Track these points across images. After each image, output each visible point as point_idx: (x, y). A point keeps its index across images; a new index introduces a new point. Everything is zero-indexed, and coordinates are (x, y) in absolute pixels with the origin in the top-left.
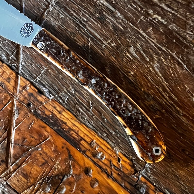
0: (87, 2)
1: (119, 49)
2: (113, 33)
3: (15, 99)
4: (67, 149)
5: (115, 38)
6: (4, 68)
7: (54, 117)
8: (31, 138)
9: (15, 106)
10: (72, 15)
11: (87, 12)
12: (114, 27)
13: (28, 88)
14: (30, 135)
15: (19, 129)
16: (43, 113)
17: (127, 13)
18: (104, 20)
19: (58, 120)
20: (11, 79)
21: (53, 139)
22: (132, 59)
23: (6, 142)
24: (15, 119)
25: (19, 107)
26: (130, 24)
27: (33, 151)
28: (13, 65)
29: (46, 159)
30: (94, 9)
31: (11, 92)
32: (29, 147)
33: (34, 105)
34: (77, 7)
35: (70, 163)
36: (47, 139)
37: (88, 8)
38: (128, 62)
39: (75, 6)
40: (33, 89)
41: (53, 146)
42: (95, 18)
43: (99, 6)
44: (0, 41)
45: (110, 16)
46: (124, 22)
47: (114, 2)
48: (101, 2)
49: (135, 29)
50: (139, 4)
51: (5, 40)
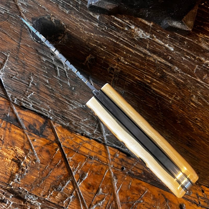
0: (147, 64)
1: (184, 101)
2: (176, 88)
3: (110, 168)
4: (163, 195)
5: (179, 92)
6: (93, 144)
7: (146, 173)
8: (133, 195)
9: (111, 173)
10: (136, 81)
11: (149, 74)
12: (175, 82)
13: (118, 155)
14: (131, 193)
15: (121, 191)
16: (136, 173)
17: (184, 66)
18: (166, 78)
19: (149, 175)
20: (102, 151)
21: (150, 191)
22: (196, 107)
23: (114, 203)
24: (116, 184)
25: (116, 173)
26: (189, 75)
27: (137, 204)
28: (99, 138)
29: (149, 207)
31: (106, 162)
32: (133, 202)
33: (127, 168)
34: (139, 72)
35: (168, 205)
36: (145, 192)
37: (149, 70)
38: (194, 110)
39: (138, 71)
40: (122, 155)
41: (152, 195)
42: (158, 78)
43: (158, 65)
44: (81, 120)
45: (170, 72)
46: (183, 75)
47: (170, 58)
48: (159, 60)
49: (193, 79)
50: (192, 54)
51: (85, 118)
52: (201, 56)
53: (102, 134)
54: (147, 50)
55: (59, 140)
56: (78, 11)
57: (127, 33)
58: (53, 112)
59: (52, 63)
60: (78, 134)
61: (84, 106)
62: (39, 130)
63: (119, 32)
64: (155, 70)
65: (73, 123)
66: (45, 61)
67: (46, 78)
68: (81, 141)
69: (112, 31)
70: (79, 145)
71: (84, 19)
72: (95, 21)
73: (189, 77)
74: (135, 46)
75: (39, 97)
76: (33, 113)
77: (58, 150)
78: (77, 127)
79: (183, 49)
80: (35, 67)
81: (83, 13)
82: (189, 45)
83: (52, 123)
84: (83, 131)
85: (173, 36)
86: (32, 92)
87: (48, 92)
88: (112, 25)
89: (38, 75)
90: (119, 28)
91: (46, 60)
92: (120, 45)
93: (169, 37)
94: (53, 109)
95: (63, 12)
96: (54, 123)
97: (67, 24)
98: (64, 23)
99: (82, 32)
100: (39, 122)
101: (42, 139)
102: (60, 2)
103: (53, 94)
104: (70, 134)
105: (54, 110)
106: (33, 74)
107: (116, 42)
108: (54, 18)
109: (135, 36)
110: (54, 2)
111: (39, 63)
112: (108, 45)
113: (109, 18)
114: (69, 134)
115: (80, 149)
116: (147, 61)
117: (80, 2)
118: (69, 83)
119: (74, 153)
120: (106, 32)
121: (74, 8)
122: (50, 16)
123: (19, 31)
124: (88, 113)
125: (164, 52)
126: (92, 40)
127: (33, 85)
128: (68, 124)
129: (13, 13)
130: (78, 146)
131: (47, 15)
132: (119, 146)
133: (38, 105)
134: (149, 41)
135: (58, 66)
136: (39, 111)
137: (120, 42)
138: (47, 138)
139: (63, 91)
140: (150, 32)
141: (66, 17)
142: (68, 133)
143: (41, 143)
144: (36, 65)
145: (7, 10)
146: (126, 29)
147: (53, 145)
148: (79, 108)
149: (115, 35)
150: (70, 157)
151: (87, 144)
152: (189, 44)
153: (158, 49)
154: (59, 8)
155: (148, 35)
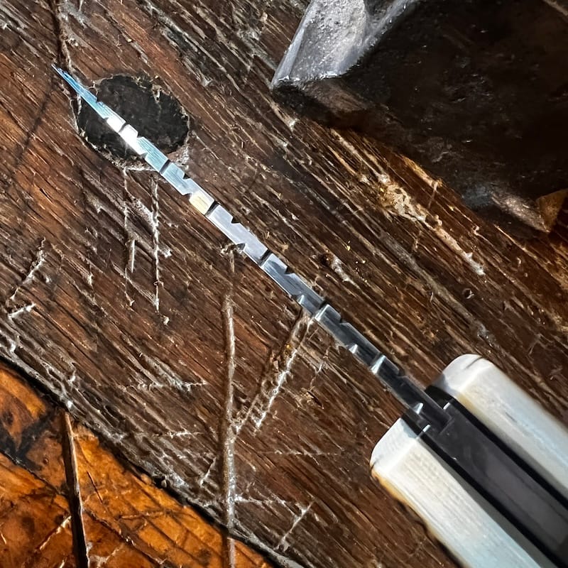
0: (404, 299)
6: (188, 523)
11: (407, 329)
17: (505, 327)
18: (450, 351)
20: (212, 553)
26: (513, 358)
28: (210, 507)
30: (423, 319)
34: (379, 315)
37: (408, 317)
39: (375, 311)
42: (428, 347)
43: (435, 309)
44: (167, 431)
45: (464, 337)
46: (498, 354)
47: (471, 295)
48: (439, 293)
49: (523, 372)
50: (530, 296)
51: (182, 427)
52: (553, 310)
53: (224, 493)
54: (411, 255)
55: (78, 488)
56: (238, 88)
57: (366, 193)
58: (83, 386)
59: (120, 223)
60: (145, 478)
61: (188, 385)
62: (18, 440)
63: (343, 183)
64: (424, 322)
65: (139, 437)
66: (99, 211)
67: (87, 267)
68: (152, 505)
69: (324, 175)
70: (140, 518)
71: (251, 118)
72: (282, 131)
73: (512, 364)
74: (379, 235)
75: (47, 325)
76: (14, 376)
77: (64, 525)
78: (147, 453)
79: (510, 276)
80: (61, 221)
81: (250, 100)
82: (527, 271)
83: (69, 423)
84: (163, 472)
85: (490, 235)
86: (29, 303)
87: (82, 316)
88: (327, 157)
89: (65, 250)
90: (346, 170)
91: (104, 210)
92: (339, 221)
93: (477, 234)
94: (86, 375)
95: (193, 78)
96: (76, 423)
97: (195, 117)
98: (187, 111)
99: (234, 155)
100: (26, 408)
101: (20, 473)
102: (191, 49)
103: (95, 326)
104: (119, 475)
105: (87, 379)
106: (48, 244)
107: (328, 208)
108: (160, 87)
109: (385, 205)
110: (174, 43)
111: (77, 214)
112: (303, 211)
113: (324, 133)
114: (118, 473)
115: (142, 534)
116: (405, 289)
117: (251, 63)
118: (158, 300)
119: (117, 542)
120: (308, 173)
121: (229, 76)
122: (149, 79)
123: (41, 96)
124: (193, 414)
125: (456, 274)
126: (260, 184)
127: (38, 281)
128: (122, 437)
129: (35, 37)
130: (135, 523)
131: (140, 74)
132: (269, 545)
133: (36, 352)
134: (421, 232)
135: (136, 236)
136: (36, 373)
137: (340, 212)
138: (38, 474)
139: (133, 322)
140: (429, 204)
141: (198, 97)
142: (114, 469)
143: (13, 489)
144: (65, 216)
145: (20, 22)
146: (364, 179)
147: (52, 502)
148: (169, 392)
149: (329, 189)
150: (100, 556)
151: (169, 519)
152: (527, 267)
153: (442, 260)
154: (184, 65)
155: (422, 212)
